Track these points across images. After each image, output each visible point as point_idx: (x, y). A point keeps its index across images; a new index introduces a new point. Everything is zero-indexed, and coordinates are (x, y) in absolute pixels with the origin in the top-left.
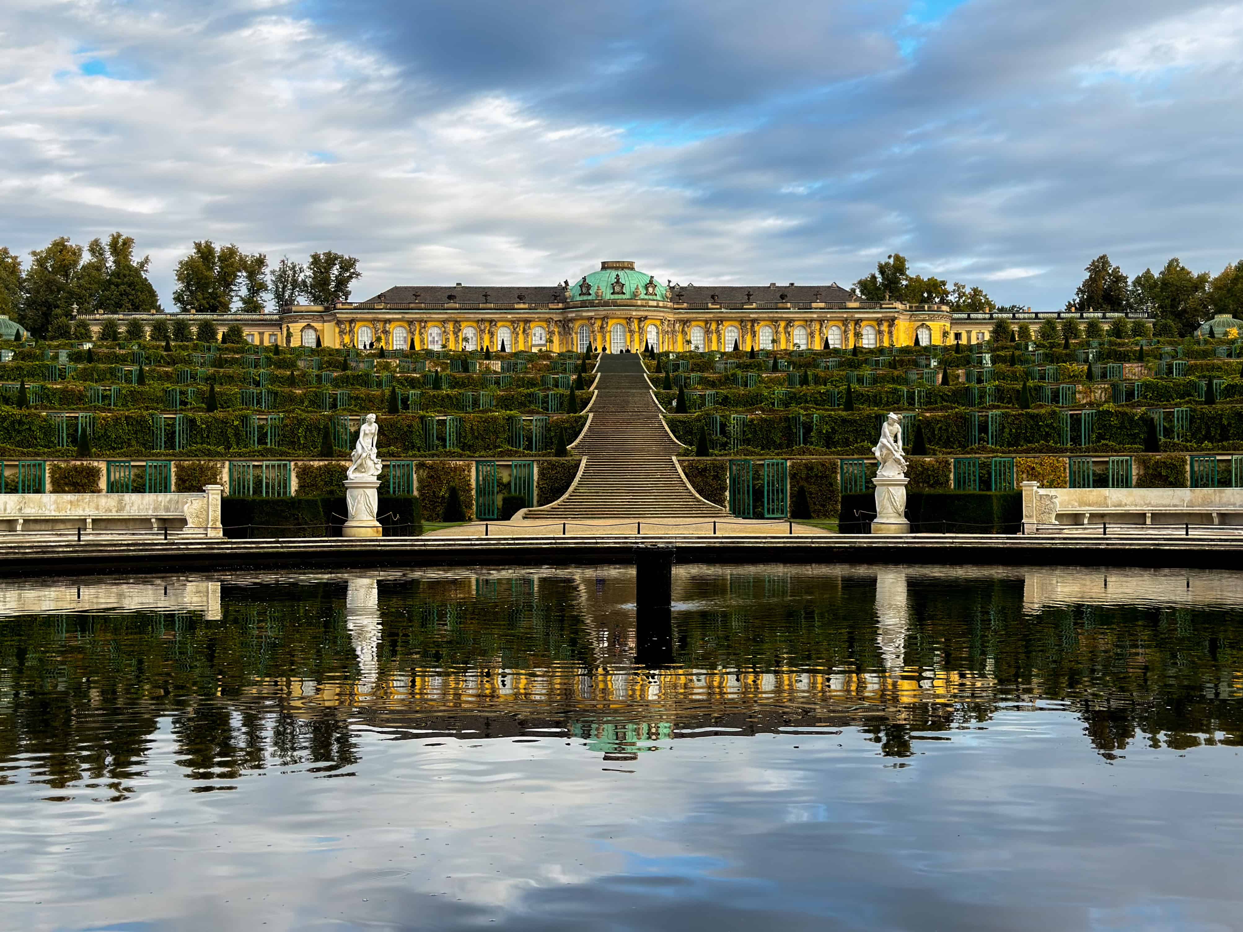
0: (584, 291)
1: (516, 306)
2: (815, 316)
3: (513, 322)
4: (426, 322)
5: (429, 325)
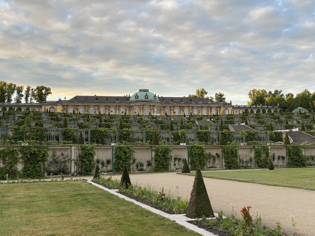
1: (116, 102)
2: (200, 106)
3: (115, 106)
4: (89, 106)
5: (90, 107)
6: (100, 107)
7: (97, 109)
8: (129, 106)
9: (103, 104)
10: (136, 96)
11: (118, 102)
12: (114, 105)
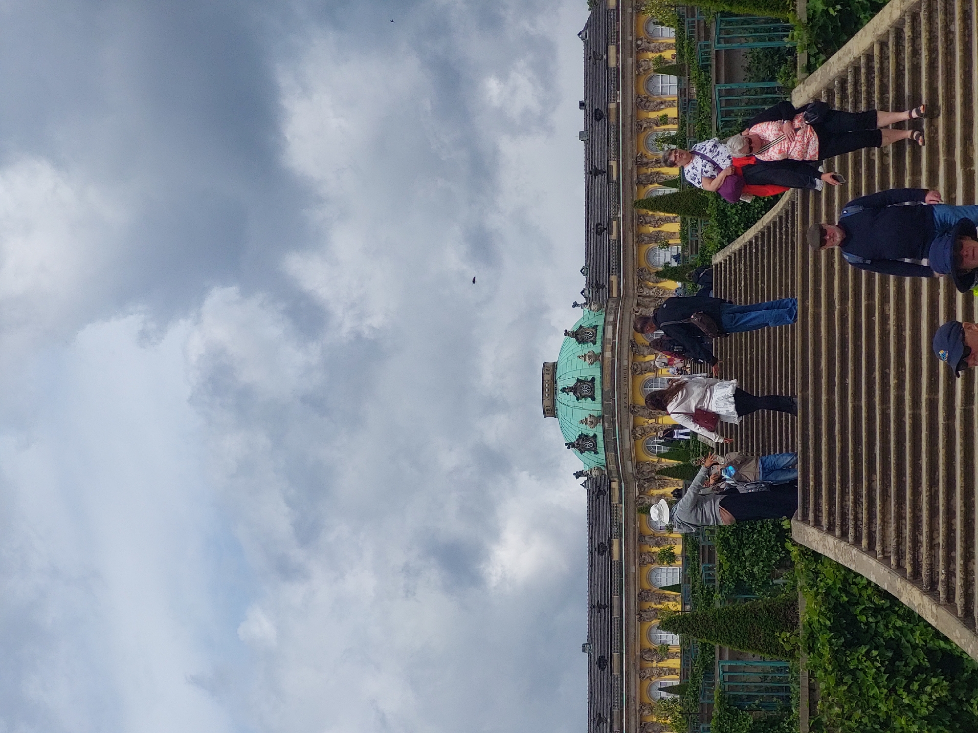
0: (588, 444)
1: (616, 558)
2: (630, 61)
3: (642, 564)
4: (642, 704)
5: (647, 700)
6: (647, 645)
7: (661, 664)
8: (640, 486)
9: (632, 630)
10: (583, 444)
11: (615, 548)
12: (632, 569)
